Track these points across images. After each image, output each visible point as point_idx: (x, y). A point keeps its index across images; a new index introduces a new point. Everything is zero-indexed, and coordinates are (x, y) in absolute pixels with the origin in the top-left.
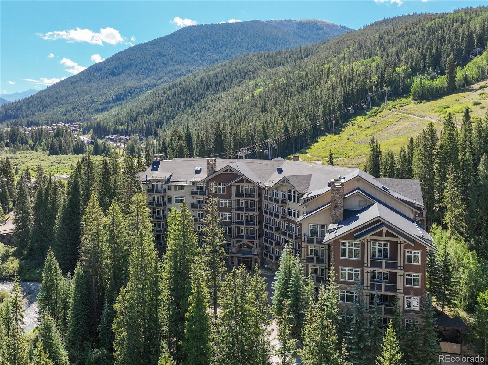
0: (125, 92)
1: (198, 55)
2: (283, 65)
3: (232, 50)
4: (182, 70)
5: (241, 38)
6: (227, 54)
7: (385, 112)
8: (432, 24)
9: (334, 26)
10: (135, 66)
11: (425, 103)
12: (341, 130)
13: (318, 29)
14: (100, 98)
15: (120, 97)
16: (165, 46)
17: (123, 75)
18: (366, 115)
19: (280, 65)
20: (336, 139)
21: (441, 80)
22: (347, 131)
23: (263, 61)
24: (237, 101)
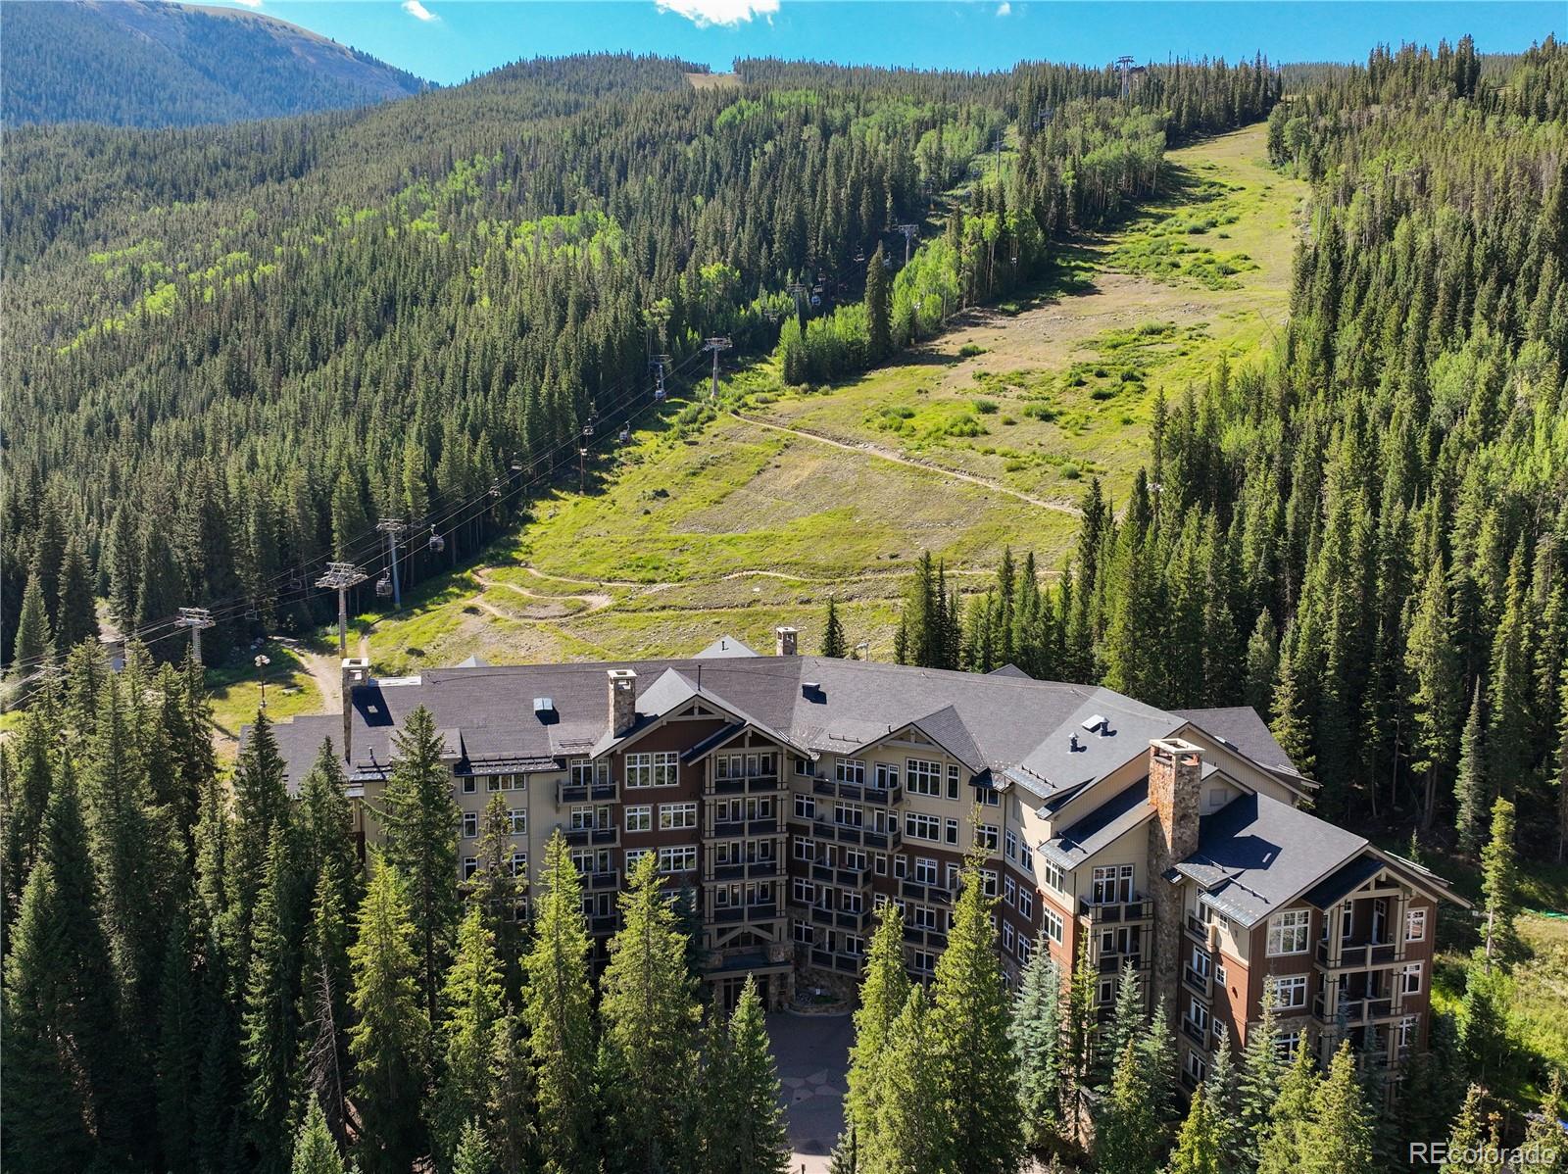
2: (210, 194)
7: (723, 422)
8: (735, 117)
9: (331, 49)
11: (826, 393)
12: (603, 481)
13: (274, 51)
18: (667, 427)
19: (199, 193)
20: (601, 511)
21: (849, 323)
22: (627, 486)
23: (121, 172)
24: (69, 333)
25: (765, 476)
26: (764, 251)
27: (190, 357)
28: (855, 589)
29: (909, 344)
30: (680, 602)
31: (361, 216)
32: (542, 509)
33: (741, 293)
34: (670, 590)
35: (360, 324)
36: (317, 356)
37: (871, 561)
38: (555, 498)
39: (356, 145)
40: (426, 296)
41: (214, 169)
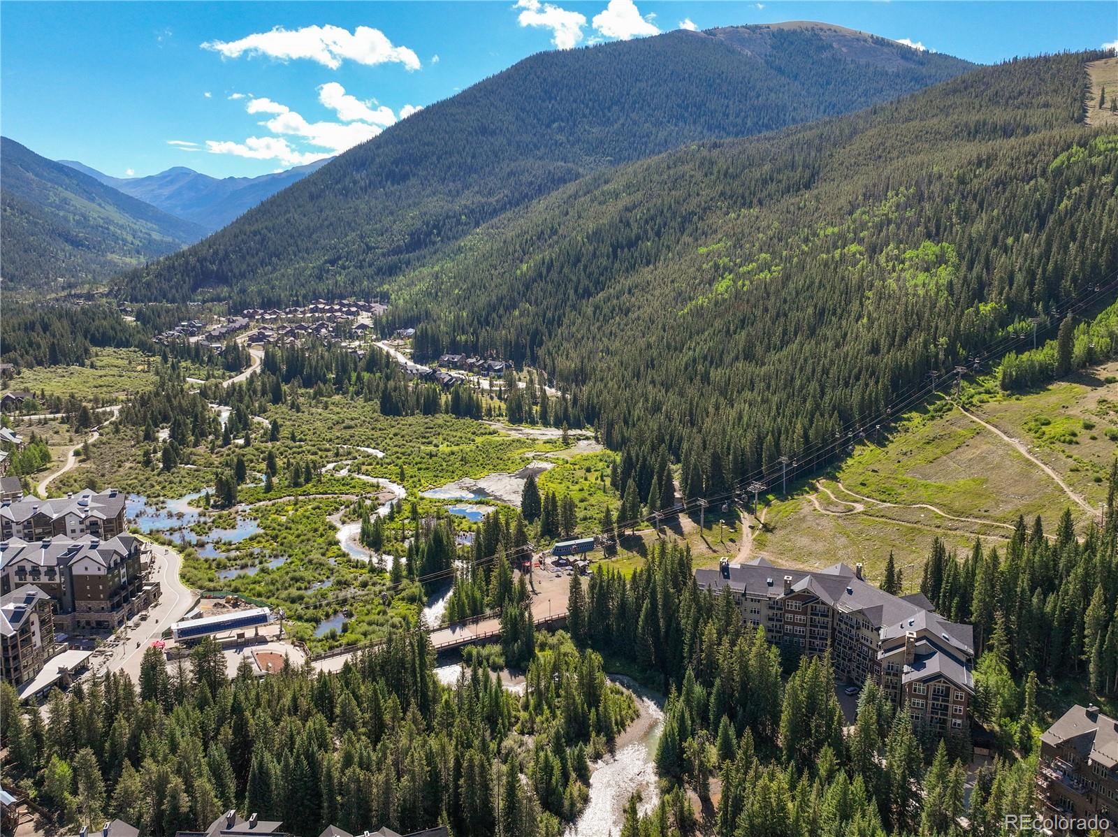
0: (427, 226)
1: (561, 129)
2: (760, 203)
3: (633, 115)
4: (534, 172)
5: (650, 83)
6: (623, 125)
8: (1063, 163)
9: (858, 40)
10: (435, 158)
12: (887, 439)
13: (821, 48)
14: (379, 239)
15: (419, 237)
16: (492, 109)
17: (413, 181)
18: (927, 412)
19: (755, 201)
20: (881, 456)
21: (1047, 354)
22: (897, 443)
23: (720, 188)
24: (684, 303)
25: (960, 450)
26: (1027, 291)
27: (732, 328)
28: (961, 524)
29: (1084, 366)
30: (889, 515)
31: (830, 230)
32: (858, 449)
33: (1004, 321)
34: (889, 508)
35: (806, 327)
36: (784, 343)
37: (975, 512)
38: (865, 445)
39: (842, 164)
40: (839, 311)
41: (765, 182)
